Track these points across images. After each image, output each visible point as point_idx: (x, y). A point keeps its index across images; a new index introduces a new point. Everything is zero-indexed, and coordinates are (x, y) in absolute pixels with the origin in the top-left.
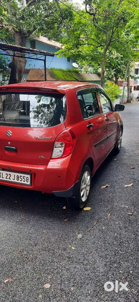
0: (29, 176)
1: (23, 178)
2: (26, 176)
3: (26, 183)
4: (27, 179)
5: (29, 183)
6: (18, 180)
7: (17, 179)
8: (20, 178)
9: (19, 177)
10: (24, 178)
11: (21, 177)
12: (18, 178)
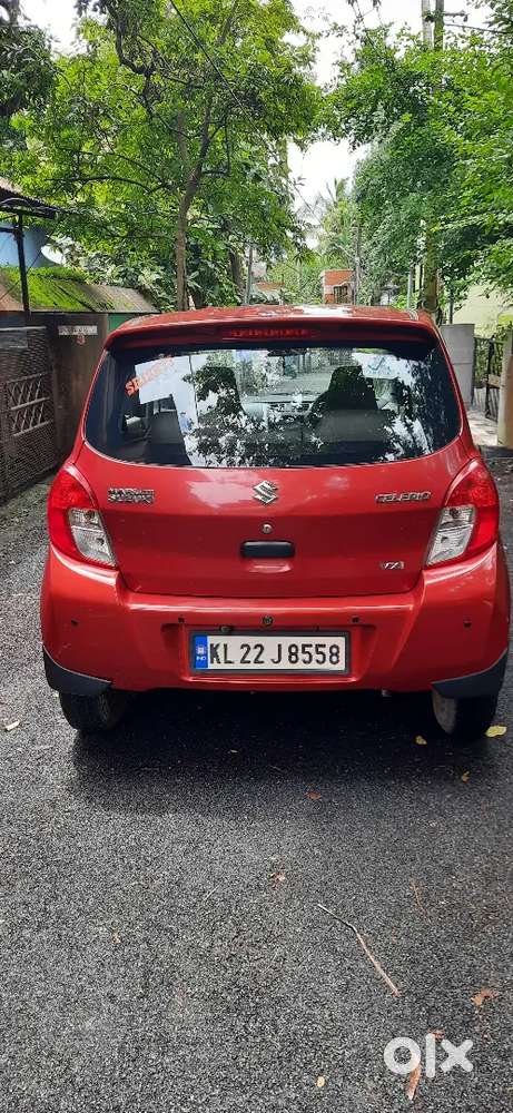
0: (340, 641)
1: (318, 653)
2: (329, 641)
3: (327, 666)
4: (334, 650)
5: (341, 666)
6: (293, 662)
7: (290, 657)
8: (304, 652)
9: (300, 648)
10: (320, 649)
11: (307, 649)
12: (295, 654)
